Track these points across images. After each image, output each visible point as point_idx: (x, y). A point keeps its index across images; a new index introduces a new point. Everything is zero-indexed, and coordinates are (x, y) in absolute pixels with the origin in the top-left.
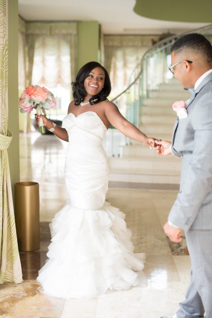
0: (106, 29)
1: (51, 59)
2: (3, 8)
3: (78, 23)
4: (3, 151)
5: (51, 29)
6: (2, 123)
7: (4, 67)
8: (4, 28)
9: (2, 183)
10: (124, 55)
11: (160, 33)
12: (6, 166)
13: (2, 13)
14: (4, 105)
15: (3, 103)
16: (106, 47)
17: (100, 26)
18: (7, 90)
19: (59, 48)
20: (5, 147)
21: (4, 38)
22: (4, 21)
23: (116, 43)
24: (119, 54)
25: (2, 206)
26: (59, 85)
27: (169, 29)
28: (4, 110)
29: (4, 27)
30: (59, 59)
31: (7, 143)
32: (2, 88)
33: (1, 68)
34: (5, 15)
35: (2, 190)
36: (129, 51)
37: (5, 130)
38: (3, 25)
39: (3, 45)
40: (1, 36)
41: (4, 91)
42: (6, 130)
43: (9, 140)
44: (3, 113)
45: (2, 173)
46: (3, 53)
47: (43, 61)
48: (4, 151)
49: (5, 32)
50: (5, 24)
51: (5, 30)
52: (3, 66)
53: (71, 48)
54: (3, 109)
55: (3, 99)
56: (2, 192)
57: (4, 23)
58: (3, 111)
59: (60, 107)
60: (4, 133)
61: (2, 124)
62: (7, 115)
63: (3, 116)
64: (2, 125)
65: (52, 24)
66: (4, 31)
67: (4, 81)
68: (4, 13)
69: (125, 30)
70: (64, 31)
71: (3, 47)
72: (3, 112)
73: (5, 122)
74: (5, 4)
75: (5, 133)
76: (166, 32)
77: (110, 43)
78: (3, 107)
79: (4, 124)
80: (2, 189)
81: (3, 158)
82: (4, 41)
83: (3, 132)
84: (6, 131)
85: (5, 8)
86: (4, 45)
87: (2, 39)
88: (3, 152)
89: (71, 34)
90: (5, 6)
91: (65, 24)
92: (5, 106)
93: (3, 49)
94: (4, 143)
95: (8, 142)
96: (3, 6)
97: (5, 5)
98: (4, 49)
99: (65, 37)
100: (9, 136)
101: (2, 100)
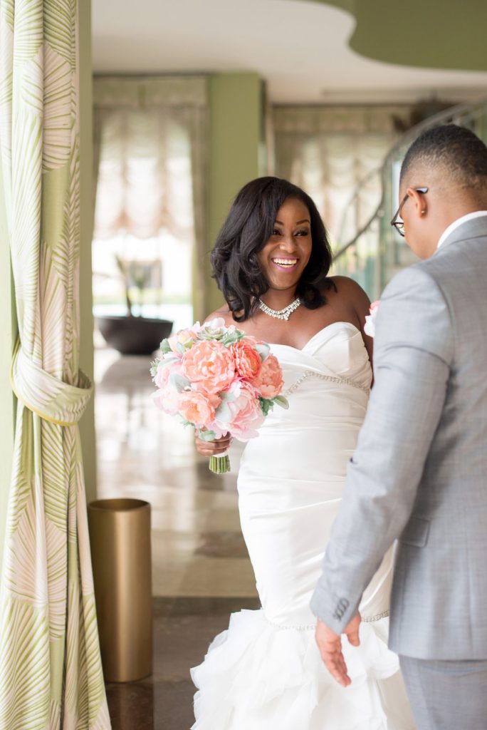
0: (278, 92)
1: (142, 167)
2: (70, 51)
3: (210, 78)
4: (68, 427)
5: (142, 93)
6: (67, 354)
7: (70, 206)
8: (72, 103)
9: (66, 512)
10: (324, 156)
11: (413, 98)
12: (75, 467)
13: (67, 63)
14: (69, 305)
15: (69, 300)
16: (280, 136)
17: (263, 85)
18: (78, 265)
19: (162, 139)
20: (73, 415)
21: (71, 129)
22: (72, 87)
23: (303, 126)
24: (311, 151)
25: (66, 574)
26: (164, 231)
27: (434, 91)
28: (70, 318)
29: (72, 101)
30: (162, 168)
31: (79, 407)
32: (65, 259)
33: (65, 208)
34: (74, 69)
35: (66, 530)
36: (334, 143)
37: (72, 372)
38: (69, 97)
39: (70, 147)
40: (64, 125)
41: (71, 267)
42: (76, 371)
43: (84, 398)
44: (68, 327)
45: (65, 487)
46: (69, 169)
47: (124, 172)
48: (71, 428)
49: (73, 114)
50: (75, 93)
51: (74, 109)
52: (69, 203)
53: (193, 138)
54: (67, 316)
55: (70, 289)
56: (65, 535)
57: (72, 91)
58: (68, 320)
59: (160, 285)
60: (71, 379)
61: (67, 357)
62: (77, 332)
63: (68, 335)
64: (67, 360)
65: (147, 83)
66: (72, 111)
67: (72, 244)
68: (72, 65)
69: (326, 92)
70: (175, 99)
71: (69, 154)
72: (70, 325)
73: (72, 351)
74: (73, 40)
75: (74, 380)
76: (427, 96)
77: (289, 127)
78: (69, 310)
79: (70, 355)
80: (65, 527)
81: (68, 445)
82: (70, 137)
83: (67, 376)
84: (74, 373)
85: (73, 50)
86: (72, 148)
87: (66, 133)
88: (67, 430)
89: (190, 106)
90: (73, 45)
91: (178, 81)
92: (72, 308)
93: (68, 159)
94: (72, 406)
95: (80, 404)
96: (70, 45)
97: (74, 42)
98: (72, 157)
99: (177, 112)
100: (83, 387)
101: (67, 293)
